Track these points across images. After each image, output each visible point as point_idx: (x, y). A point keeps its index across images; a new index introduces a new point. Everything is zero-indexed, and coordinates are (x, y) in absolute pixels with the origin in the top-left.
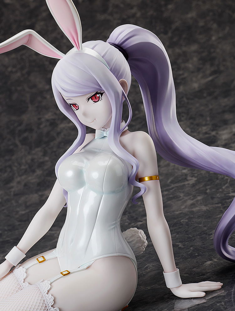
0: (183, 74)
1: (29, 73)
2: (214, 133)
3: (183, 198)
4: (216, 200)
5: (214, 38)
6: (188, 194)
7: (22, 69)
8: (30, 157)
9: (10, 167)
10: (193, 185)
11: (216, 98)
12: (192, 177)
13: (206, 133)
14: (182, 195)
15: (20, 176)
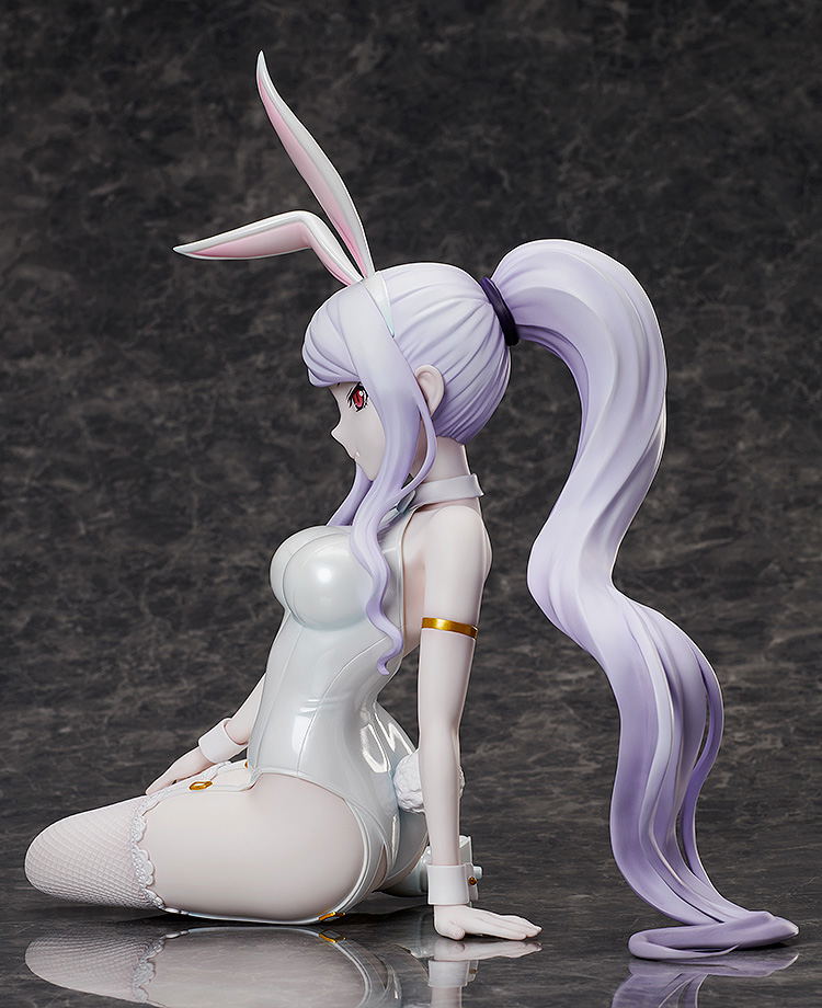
1: (210, 441)
5: (741, 446)
7: (193, 425)
8: (169, 647)
11: (704, 596)
15: (136, 685)
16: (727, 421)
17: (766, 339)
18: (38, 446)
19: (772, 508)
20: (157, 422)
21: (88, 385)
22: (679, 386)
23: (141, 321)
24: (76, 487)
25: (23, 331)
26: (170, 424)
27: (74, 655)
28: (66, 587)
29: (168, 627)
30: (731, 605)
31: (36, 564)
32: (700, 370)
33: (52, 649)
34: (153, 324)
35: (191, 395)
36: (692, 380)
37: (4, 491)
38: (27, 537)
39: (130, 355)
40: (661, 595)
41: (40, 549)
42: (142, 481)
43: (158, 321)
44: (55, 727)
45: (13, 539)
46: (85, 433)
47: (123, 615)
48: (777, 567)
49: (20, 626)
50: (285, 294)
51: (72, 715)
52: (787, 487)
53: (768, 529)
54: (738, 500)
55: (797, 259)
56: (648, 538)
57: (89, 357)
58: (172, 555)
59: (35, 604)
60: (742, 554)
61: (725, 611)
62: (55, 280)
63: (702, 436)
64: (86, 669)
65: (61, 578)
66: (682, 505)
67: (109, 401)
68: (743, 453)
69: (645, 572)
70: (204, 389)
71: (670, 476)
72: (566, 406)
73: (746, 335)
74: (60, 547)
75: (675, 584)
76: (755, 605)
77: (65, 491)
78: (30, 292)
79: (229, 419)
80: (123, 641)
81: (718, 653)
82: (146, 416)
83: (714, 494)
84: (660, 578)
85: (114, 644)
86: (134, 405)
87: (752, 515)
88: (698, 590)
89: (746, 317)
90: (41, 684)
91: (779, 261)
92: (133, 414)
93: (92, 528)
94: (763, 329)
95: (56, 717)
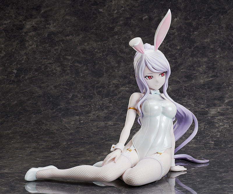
1: (107, 55)
2: (207, 109)
4: (201, 143)
5: (217, 56)
7: (103, 51)
8: (101, 102)
11: (212, 91)
13: (203, 108)
16: (214, 51)
17: (222, 33)
18: (71, 56)
19: (224, 71)
20: (96, 50)
21: (81, 43)
22: (205, 43)
23: (91, 28)
24: (80, 65)
25: (67, 30)
26: (98, 51)
27: (82, 104)
28: (79, 88)
29: (101, 97)
30: (217, 93)
31: (73, 83)
32: (209, 39)
33: (77, 102)
34: (94, 29)
35: (103, 45)
36: (208, 42)
37: (65, 66)
38: (70, 77)
39: (89, 36)
40: (203, 90)
41: (73, 79)
42: (93, 64)
43: (95, 28)
44: (80, 121)
45: (67, 77)
46: (81, 53)
47: (91, 95)
48: (225, 84)
49: (70, 97)
50: (121, 22)
51: (83, 118)
52: (227, 66)
53: (223, 75)
54: (217, 69)
55: (227, 15)
56: (200, 77)
57: (81, 36)
58: (101, 81)
59: (73, 92)
60: (218, 81)
61: (216, 94)
62: (73, 19)
63: (210, 54)
64: (85, 107)
65: (78, 86)
66: (207, 70)
67: (86, 46)
68: (218, 58)
69: (199, 85)
70: (105, 43)
71: (204, 63)
72: (182, 47)
73: (218, 32)
74: (77, 79)
75: (206, 88)
76: (221, 93)
77: (77, 66)
78: (68, 22)
79: (111, 50)
80: (92, 101)
81: (216, 104)
82: (93, 49)
83: (212, 67)
84: (203, 86)
85: (90, 101)
86: (91, 47)
87: (220, 72)
88: (211, 89)
89: (217, 28)
90: (76, 111)
91: (224, 15)
92: (91, 49)
93: (83, 74)
94: (221, 30)
95: (79, 118)
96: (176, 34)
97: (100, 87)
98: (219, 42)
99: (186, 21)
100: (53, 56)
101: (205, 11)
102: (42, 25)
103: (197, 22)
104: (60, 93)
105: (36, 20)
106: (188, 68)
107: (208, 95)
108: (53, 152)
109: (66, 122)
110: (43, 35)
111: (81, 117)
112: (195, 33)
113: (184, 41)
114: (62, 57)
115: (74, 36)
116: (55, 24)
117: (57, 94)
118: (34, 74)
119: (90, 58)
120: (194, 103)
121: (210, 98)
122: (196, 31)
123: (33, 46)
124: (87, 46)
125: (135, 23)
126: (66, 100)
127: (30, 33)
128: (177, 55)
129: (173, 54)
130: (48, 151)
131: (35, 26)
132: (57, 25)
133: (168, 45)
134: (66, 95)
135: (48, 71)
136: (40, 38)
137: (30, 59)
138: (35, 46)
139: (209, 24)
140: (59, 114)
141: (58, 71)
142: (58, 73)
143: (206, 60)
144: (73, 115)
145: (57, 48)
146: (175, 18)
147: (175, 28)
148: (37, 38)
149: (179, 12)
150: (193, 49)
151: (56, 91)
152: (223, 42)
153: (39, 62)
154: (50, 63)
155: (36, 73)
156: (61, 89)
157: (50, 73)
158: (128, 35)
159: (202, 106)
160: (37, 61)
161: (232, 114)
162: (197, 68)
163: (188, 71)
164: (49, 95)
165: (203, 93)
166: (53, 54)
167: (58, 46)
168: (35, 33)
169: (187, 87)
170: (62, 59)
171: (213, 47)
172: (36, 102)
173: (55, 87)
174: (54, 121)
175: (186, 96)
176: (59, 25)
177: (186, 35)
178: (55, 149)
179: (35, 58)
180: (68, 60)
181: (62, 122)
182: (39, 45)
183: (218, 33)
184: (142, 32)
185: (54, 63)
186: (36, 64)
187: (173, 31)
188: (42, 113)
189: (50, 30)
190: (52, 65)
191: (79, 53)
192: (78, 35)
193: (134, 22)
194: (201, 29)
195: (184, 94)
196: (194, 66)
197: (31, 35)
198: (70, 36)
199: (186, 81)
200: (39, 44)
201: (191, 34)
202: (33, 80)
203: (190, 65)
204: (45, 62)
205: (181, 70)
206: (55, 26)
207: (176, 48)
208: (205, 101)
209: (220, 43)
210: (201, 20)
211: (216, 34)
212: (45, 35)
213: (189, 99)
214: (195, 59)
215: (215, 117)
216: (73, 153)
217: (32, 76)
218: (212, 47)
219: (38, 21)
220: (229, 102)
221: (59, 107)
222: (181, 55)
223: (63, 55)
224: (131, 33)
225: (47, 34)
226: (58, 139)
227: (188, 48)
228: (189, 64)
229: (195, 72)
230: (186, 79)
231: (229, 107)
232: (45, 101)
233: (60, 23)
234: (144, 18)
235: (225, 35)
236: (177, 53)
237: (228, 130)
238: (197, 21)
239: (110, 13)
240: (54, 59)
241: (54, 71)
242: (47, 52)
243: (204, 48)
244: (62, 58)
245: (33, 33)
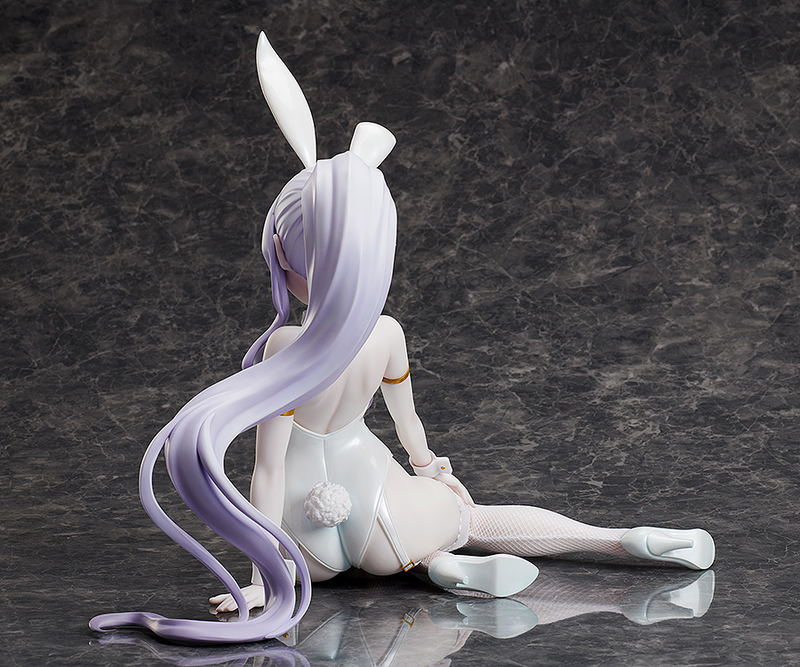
0: (563, 250)
1: (265, 181)
2: (592, 373)
3: (505, 472)
4: (561, 487)
5: (639, 194)
6: (514, 467)
8: (238, 341)
9: (197, 350)
10: (529, 454)
11: (614, 309)
12: (531, 440)
13: (578, 370)
14: (504, 466)
15: (214, 371)
16: (629, 176)
17: (658, 114)
18: (146, 183)
19: (659, 243)
20: (229, 166)
21: (179, 139)
22: (600, 148)
23: (217, 90)
24: (172, 215)
25: (134, 95)
26: (238, 169)
27: (171, 346)
28: (165, 292)
29: (237, 326)
30: (632, 317)
31: (144, 274)
32: (614, 136)
33: (155, 341)
34: (226, 91)
35: (253, 147)
36: (609, 144)
37: (121, 217)
38: (138, 253)
39: (209, 115)
40: (584, 308)
41: (147, 262)
42: (218, 212)
43: (230, 90)
44: (159, 404)
45: (127, 254)
46: (178, 174)
47: (205, 315)
48: (661, 289)
49: (134, 321)
50: (319, 72)
51: (171, 394)
52: (670, 227)
53: (656, 259)
54: (635, 236)
55: (681, 53)
56: (576, 264)
57: (181, 116)
58: (240, 270)
59: (144, 305)
60: (637, 278)
61: (628, 322)
62: (157, 57)
63: (615, 186)
64: (179, 357)
65: (162, 285)
66: (600, 239)
67: (196, 150)
68: (640, 200)
69: (573, 290)
70: (261, 143)
71: (592, 216)
72: (520, 161)
73: (645, 111)
74: (161, 260)
75: (594, 300)
76: (645, 318)
77: (165, 218)
78: (139, 67)
79: (279, 166)
80: (205, 335)
81: (622, 355)
82: (221, 162)
83: (618, 231)
84: (583, 295)
85: (199, 338)
86: (212, 152)
87: (645, 248)
88: (609, 305)
89: (644, 97)
90: (149, 368)
91: (669, 55)
92: (211, 160)
93: (183, 246)
94: (656, 106)
95: (159, 395)
96: (504, 115)
97: (237, 291)
98: (646, 145)
99: (540, 74)
100: (84, 183)
101: (603, 40)
102: (51, 76)
103: (576, 75)
104: (99, 307)
105: (30, 57)
106: (536, 231)
107: (599, 324)
108: (55, 507)
109: (112, 405)
110: (53, 110)
111: (164, 388)
112: (569, 113)
113: (530, 138)
114: (113, 185)
115: (157, 113)
116: (93, 74)
117: (90, 310)
118: (16, 243)
119: (206, 190)
120: (549, 351)
121: (604, 335)
122: (570, 108)
123: (17, 148)
124: (201, 149)
125: (367, 74)
126: (119, 331)
127: (8, 101)
128: (502, 185)
129: (490, 182)
130: (40, 503)
131: (27, 79)
132: (102, 75)
133: (475, 152)
134: (119, 316)
135: (62, 233)
136: (42, 118)
137: (5, 191)
138: (22, 146)
139: (617, 85)
140: (92, 380)
141: (98, 234)
142: (97, 239)
143: (599, 205)
144: (139, 382)
145: (96, 153)
146: (500, 61)
147: (500, 96)
148: (31, 118)
149: (517, 40)
150: (557, 168)
151: (86, 299)
152: (660, 144)
153: (36, 202)
154: (71, 207)
155: (22, 239)
156: (104, 296)
157: (68, 239)
158: (340, 117)
159: (577, 363)
160: (29, 196)
161: (674, 388)
162: (568, 232)
163: (538, 242)
164: (61, 314)
165: (582, 317)
166: (82, 174)
167: (102, 146)
168: (25, 102)
169: (528, 296)
170: (111, 191)
171: (626, 162)
172: (15, 336)
173: (85, 287)
174: (73, 403)
175: (524, 325)
176: (108, 77)
177: (538, 119)
178: (63, 497)
179: (23, 189)
180: (133, 197)
181: (98, 407)
182: (39, 143)
183: (647, 116)
184: (389, 105)
185: (85, 205)
186: (25, 207)
187: (492, 104)
188: (35, 374)
189: (77, 93)
190: (77, 211)
191: (173, 173)
192: (172, 112)
193: (360, 71)
194: (589, 102)
195: (520, 321)
196: (559, 225)
197: (12, 108)
198: (146, 115)
199: (528, 276)
200: (36, 138)
201: (555, 115)
202: (11, 261)
203: (544, 222)
204: (55, 201)
205: (515, 239)
206: (93, 81)
207: (501, 163)
208: (589, 345)
209: (652, 148)
210: (589, 68)
211: (638, 119)
212: (58, 111)
213: (535, 336)
214: (563, 202)
215: (618, 401)
216: (124, 511)
217: (8, 249)
218: (622, 162)
219: (36, 62)
220: (669, 349)
221: (92, 356)
222: (518, 187)
223: (117, 178)
224: (350, 108)
225: (66, 106)
226: (79, 464)
227: (540, 165)
228: (543, 217)
229: (560, 247)
230: (529, 270)
231: (668, 367)
232: (48, 333)
233: (112, 71)
234: (396, 60)
235: (670, 122)
236: (503, 180)
237: (658, 443)
238: (577, 72)
239: (281, 39)
240: (86, 193)
241: (85, 233)
242: (65, 167)
243: (597, 163)
244: (114, 189)
245: (19, 101)
